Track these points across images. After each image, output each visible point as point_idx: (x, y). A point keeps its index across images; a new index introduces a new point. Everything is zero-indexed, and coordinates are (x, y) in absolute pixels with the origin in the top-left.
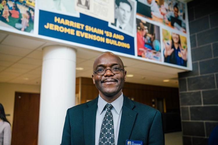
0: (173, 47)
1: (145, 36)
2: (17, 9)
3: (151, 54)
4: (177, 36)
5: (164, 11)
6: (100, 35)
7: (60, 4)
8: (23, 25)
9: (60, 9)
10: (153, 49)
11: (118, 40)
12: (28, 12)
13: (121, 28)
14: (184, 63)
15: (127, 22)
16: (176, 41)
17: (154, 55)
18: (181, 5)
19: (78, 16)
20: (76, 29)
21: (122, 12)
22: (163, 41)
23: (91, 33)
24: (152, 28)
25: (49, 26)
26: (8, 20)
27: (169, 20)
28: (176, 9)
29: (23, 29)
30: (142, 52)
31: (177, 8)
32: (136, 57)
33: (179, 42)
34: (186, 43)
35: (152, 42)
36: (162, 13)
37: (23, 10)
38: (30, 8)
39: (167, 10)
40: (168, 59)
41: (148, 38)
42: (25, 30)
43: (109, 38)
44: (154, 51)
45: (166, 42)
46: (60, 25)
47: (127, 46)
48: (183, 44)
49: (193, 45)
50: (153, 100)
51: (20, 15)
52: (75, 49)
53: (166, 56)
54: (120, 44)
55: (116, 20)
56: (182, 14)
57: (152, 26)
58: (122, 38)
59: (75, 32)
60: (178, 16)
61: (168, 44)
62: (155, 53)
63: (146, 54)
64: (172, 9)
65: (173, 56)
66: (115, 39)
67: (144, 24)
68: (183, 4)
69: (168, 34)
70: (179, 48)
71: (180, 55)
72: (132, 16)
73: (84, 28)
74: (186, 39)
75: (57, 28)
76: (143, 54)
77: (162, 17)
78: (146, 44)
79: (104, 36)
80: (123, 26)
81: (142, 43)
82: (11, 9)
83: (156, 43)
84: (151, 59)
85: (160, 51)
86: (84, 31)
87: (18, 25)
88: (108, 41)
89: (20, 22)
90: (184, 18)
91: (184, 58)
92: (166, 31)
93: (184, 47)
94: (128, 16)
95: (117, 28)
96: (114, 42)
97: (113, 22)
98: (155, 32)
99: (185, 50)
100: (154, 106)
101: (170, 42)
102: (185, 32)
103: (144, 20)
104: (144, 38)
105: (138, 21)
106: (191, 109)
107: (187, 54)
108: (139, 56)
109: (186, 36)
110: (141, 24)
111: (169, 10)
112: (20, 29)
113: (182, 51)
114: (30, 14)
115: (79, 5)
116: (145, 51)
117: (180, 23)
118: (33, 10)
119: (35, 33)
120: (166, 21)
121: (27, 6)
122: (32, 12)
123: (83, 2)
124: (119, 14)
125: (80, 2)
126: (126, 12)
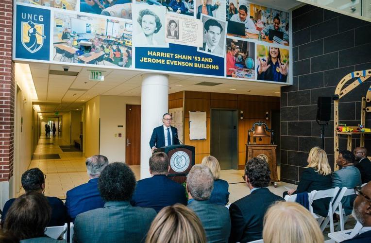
0: (270, 62)
1: (236, 56)
2: (119, 50)
3: (243, 73)
4: (276, 51)
5: (260, 26)
6: (189, 61)
7: (152, 39)
8: (123, 63)
10: (245, 67)
11: (206, 63)
12: (127, 51)
13: (209, 51)
14: (284, 78)
15: (216, 44)
16: (273, 56)
17: (246, 73)
18: (284, 15)
19: (168, 46)
20: (166, 59)
21: (211, 35)
22: (257, 58)
23: (180, 60)
24: (244, 46)
25: (144, 60)
26: (113, 60)
27: (266, 34)
28: (277, 20)
29: (124, 66)
31: (278, 19)
32: (225, 77)
33: (279, 57)
34: (287, 57)
35: (244, 61)
36: (258, 29)
37: (123, 50)
38: (129, 48)
39: (264, 24)
40: (261, 76)
41: (239, 57)
42: (125, 66)
43: (197, 62)
44: (246, 69)
45: (261, 58)
46: (152, 57)
47: (217, 68)
48: (283, 58)
49: (295, 58)
50: (267, 113)
51: (121, 55)
52: (167, 76)
53: (260, 73)
54: (208, 67)
55: (204, 44)
56: (284, 25)
57: (246, 43)
58: (210, 60)
59: (166, 62)
60: (279, 28)
61: (264, 60)
62: (247, 71)
63: (236, 73)
64: (271, 21)
65: (268, 72)
66: (203, 63)
67: (236, 43)
68: (287, 14)
69: (264, 49)
70: (277, 63)
71: (278, 70)
72: (222, 38)
73: (174, 56)
74: (288, 51)
75: (150, 60)
76: (233, 74)
77: (258, 32)
78: (236, 63)
79: (193, 61)
81: (232, 62)
82: (115, 51)
83: (249, 61)
84: (243, 77)
85: (254, 69)
86: (173, 59)
87: (120, 63)
88: (196, 65)
89: (122, 60)
90: (287, 29)
91: (283, 73)
92: (263, 46)
93: (285, 61)
94: (218, 38)
95: (206, 52)
96: (203, 66)
97: (202, 47)
98: (249, 49)
99: (285, 65)
100: (267, 118)
101: (266, 58)
102: (288, 45)
103: (236, 39)
104: (235, 58)
105: (229, 41)
106: (290, 124)
107: (288, 69)
108: (227, 76)
109: (286, 49)
110: (232, 43)
111: (268, 23)
112: (122, 66)
113: (281, 66)
114: (128, 52)
115: (169, 37)
116: (236, 70)
117: (281, 35)
118: (131, 49)
119: (133, 67)
120: (263, 35)
121: (126, 46)
122: (130, 51)
123: (173, 33)
124: (208, 38)
125: (169, 34)
126: (216, 34)
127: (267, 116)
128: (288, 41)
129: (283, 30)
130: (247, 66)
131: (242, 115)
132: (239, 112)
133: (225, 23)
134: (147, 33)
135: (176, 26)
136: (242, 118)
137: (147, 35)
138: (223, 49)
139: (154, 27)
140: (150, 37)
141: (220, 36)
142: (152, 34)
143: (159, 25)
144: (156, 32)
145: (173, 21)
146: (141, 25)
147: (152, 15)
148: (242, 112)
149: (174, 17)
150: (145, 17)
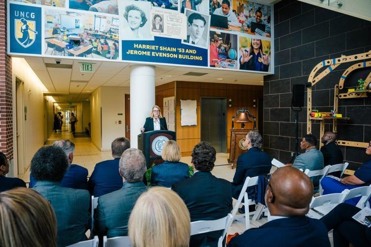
0: (252, 53)
1: (219, 47)
2: (107, 44)
3: (226, 63)
4: (258, 42)
5: (243, 18)
6: (173, 53)
7: (138, 33)
8: (111, 55)
9: (138, 37)
10: (228, 58)
11: (190, 54)
12: (114, 44)
13: (193, 43)
14: (266, 68)
15: (200, 36)
16: (255, 47)
17: (229, 63)
18: (266, 9)
19: (153, 39)
20: (151, 51)
21: (195, 28)
22: (240, 49)
23: (165, 52)
24: (227, 38)
25: (131, 52)
26: (101, 53)
27: (248, 26)
28: (259, 14)
29: (111, 58)
30: (216, 61)
31: (260, 12)
32: (209, 67)
33: (261, 48)
34: (269, 48)
35: (227, 52)
36: (240, 22)
37: (110, 43)
38: (116, 41)
39: (247, 17)
40: (244, 66)
41: (222, 48)
42: (113, 58)
43: (182, 53)
44: (229, 60)
45: (244, 49)
46: (138, 49)
47: (201, 58)
48: (265, 49)
49: (276, 49)
50: (254, 101)
51: (109, 48)
52: (154, 67)
53: (242, 63)
54: (192, 58)
55: (188, 37)
56: (266, 17)
57: (228, 35)
58: (194, 52)
59: (151, 54)
60: (261, 21)
61: (246, 51)
62: (230, 61)
63: (220, 63)
64: (253, 15)
65: (251, 62)
66: (187, 54)
67: (219, 36)
68: (268, 7)
69: (246, 41)
70: (259, 54)
71: (260, 60)
72: (206, 30)
73: (159, 48)
74: (270, 43)
75: (136, 52)
76: (216, 64)
77: (240, 25)
78: (220, 54)
79: (177, 53)
80: (196, 41)
81: (215, 53)
82: (102, 44)
83: (232, 52)
84: (225, 67)
85: (236, 59)
86: (159, 51)
87: (108, 55)
88: (180, 56)
89: (109, 52)
90: (269, 21)
91: (265, 63)
92: (246, 38)
93: (266, 52)
94: (201, 30)
95: (190, 44)
96: (187, 57)
97: (186, 39)
98: (232, 41)
99: (267, 55)
100: (254, 106)
101: (248, 49)
102: (270, 36)
103: (219, 31)
104: (218, 49)
105: (212, 34)
106: (271, 110)
107: (270, 59)
108: (211, 66)
109: (268, 40)
110: (215, 36)
111: (250, 16)
112: (109, 58)
113: (262, 56)
114: (115, 45)
115: (154, 30)
116: (219, 61)
117: (262, 27)
118: (118, 42)
119: (120, 59)
120: (246, 28)
121: (113, 40)
122: (117, 44)
123: (158, 27)
124: (192, 31)
125: (154, 27)
126: (199, 27)
127: (254, 103)
128: (269, 33)
129: (265, 22)
130: (230, 56)
131: (230, 103)
132: (228, 100)
133: (208, 17)
134: (133, 27)
135: (161, 20)
136: (230, 106)
137: (132, 29)
138: (206, 41)
139: (139, 21)
140: (136, 30)
141: (203, 28)
142: (138, 28)
143: (144, 19)
144: (141, 26)
145: (158, 16)
146: (127, 19)
147: (138, 10)
148: (230, 100)
149: (158, 11)
150: (131, 12)
